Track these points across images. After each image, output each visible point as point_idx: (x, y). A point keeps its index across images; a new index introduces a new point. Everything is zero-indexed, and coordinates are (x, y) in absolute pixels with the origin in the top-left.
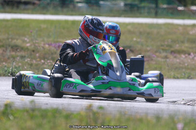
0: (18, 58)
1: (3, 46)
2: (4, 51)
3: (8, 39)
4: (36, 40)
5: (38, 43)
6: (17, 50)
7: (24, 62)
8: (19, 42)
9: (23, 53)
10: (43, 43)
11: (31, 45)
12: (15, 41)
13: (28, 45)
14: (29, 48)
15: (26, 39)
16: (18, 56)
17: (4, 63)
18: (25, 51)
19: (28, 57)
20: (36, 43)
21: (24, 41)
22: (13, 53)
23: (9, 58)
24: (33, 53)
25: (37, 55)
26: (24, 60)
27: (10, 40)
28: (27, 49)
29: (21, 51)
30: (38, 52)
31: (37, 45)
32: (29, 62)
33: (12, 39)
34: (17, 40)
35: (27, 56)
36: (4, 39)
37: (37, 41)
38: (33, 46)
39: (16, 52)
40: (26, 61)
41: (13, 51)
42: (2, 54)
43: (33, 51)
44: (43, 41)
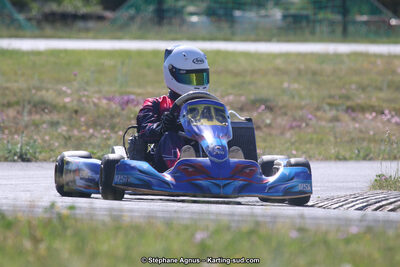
0: (45, 126)
1: (18, 103)
2: (18, 112)
3: (29, 90)
4: (85, 90)
5: (88, 96)
6: (43, 110)
7: (55, 133)
8: (49, 95)
9: (55, 117)
10: (97, 95)
11: (72, 101)
12: (44, 92)
13: (67, 100)
14: (69, 105)
15: (64, 89)
16: (44, 122)
17: (16, 136)
18: (59, 112)
19: (64, 124)
20: (84, 96)
21: (61, 93)
22: (37, 117)
23: (26, 127)
24: (74, 115)
25: (83, 119)
26: (56, 130)
27: (34, 91)
28: (65, 107)
29: (50, 112)
30: (86, 113)
31: (84, 99)
32: (64, 133)
33: (38, 89)
34: (47, 90)
35: (61, 121)
36: (21, 90)
37: (86, 93)
38: (75, 102)
39: (42, 115)
40: (59, 130)
41: (37, 113)
42: (15, 118)
43: (76, 112)
44: (100, 92)
